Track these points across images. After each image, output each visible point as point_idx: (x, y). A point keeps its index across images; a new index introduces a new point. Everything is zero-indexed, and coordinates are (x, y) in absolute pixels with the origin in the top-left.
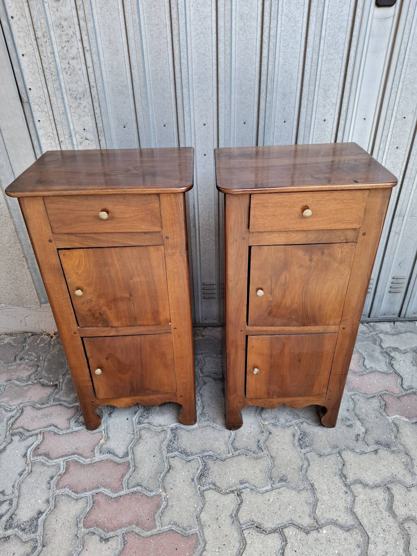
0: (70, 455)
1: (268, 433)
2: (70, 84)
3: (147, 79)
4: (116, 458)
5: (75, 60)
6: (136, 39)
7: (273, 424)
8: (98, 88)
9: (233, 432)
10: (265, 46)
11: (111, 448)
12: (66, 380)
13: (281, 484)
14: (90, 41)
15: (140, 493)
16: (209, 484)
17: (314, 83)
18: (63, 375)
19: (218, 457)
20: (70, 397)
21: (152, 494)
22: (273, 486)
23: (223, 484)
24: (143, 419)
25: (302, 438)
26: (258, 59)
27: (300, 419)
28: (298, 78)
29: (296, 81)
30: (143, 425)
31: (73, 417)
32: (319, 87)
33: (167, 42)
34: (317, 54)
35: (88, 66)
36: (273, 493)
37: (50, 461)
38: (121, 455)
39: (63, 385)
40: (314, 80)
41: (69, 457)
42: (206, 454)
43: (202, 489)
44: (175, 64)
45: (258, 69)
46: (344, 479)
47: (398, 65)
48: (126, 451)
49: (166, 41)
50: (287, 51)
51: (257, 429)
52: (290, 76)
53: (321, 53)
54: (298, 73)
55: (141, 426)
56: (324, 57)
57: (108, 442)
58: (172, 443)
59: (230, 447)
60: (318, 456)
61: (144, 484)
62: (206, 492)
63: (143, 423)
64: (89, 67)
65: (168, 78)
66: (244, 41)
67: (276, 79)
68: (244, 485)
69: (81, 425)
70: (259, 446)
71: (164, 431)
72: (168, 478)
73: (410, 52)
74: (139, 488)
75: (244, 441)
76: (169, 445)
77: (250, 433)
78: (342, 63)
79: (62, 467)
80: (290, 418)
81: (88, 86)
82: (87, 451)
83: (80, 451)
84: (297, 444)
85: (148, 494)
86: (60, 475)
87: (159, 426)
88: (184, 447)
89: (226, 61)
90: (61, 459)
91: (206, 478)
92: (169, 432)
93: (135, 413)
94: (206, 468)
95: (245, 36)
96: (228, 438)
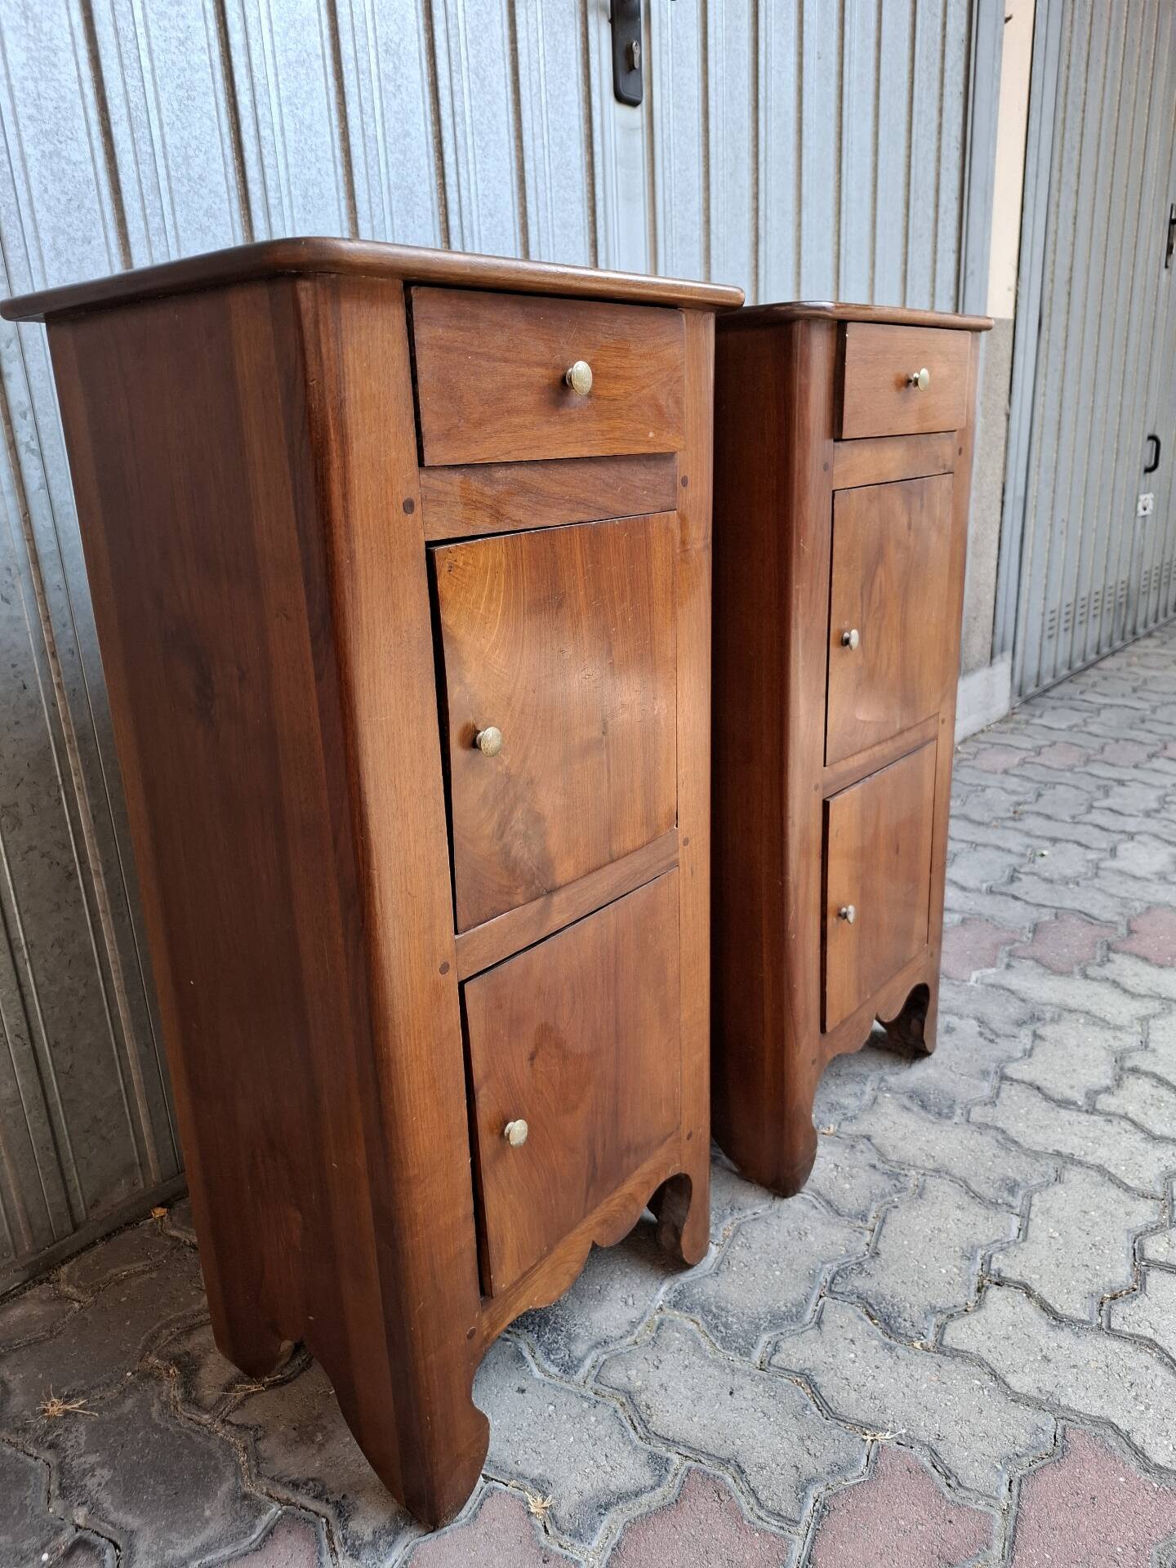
1: (865, 1140)
4: (645, 1499)
7: (846, 1120)
9: (806, 1193)
10: (447, 136)
11: (588, 1494)
12: (103, 1497)
13: (1021, 1195)
15: (839, 1495)
16: (925, 1320)
18: (62, 1499)
19: (853, 1260)
20: (207, 1521)
21: (865, 1469)
22: (1017, 1211)
23: (947, 1294)
24: (565, 1353)
25: (921, 1102)
30: (588, 1363)
31: (319, 1554)
36: (1036, 1221)
39: (114, 1517)
42: (824, 1278)
43: (930, 1345)
46: (1072, 1107)
47: (667, 233)
48: (642, 1457)
54: (514, 222)
55: (583, 1372)
56: (553, 193)
57: (557, 1492)
58: (721, 1329)
59: (844, 1221)
60: (989, 1106)
61: (811, 1467)
62: (947, 1340)
63: (581, 1360)
66: (399, 114)
68: (978, 1258)
70: (887, 1173)
71: (660, 1326)
72: (838, 1398)
75: (852, 1189)
76: (722, 1340)
77: (837, 1166)
78: (583, 213)
80: (852, 1088)
84: (931, 1116)
85: (857, 1478)
87: (634, 1327)
88: (764, 1310)
89: (370, 157)
91: (905, 1316)
92: (676, 1315)
93: (519, 1359)
94: (870, 1302)
95: (399, 100)
96: (814, 1211)
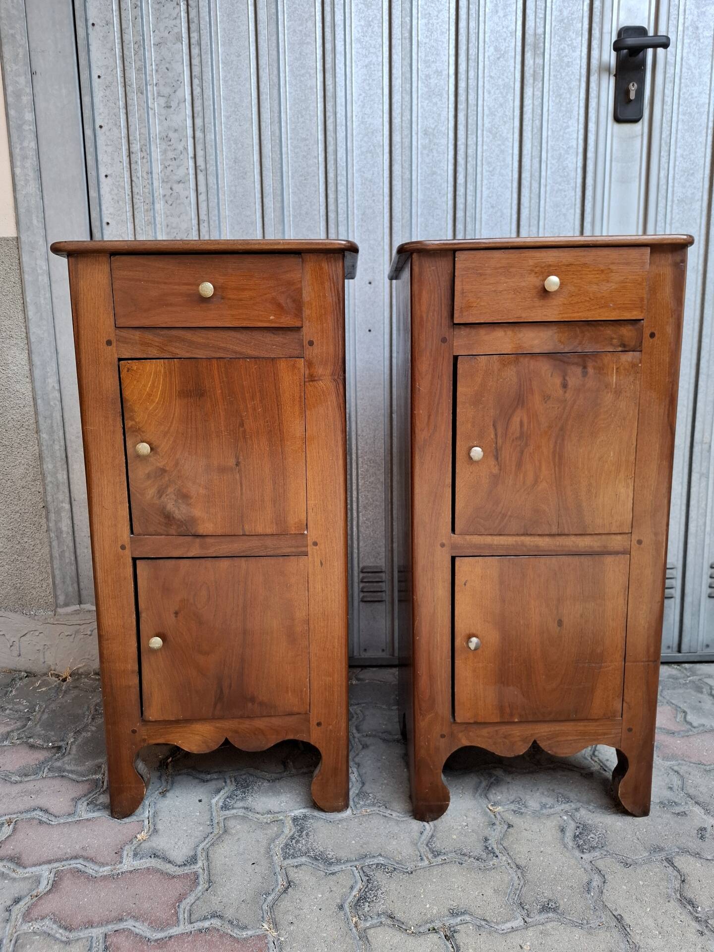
0: (67, 859)
1: (506, 827)
2: (170, 217)
3: (286, 213)
4: (168, 866)
5: (181, 185)
6: (273, 156)
7: (515, 811)
8: (211, 223)
9: (428, 825)
10: (461, 169)
11: (159, 848)
12: (80, 740)
13: (546, 916)
14: (207, 158)
15: (218, 930)
16: (379, 915)
17: (536, 222)
18: (75, 733)
19: (396, 866)
20: (84, 765)
21: (244, 934)
22: (528, 920)
23: (411, 914)
24: (233, 802)
25: (580, 833)
26: (451, 189)
27: (572, 804)
28: (511, 215)
29: (509, 221)
30: (234, 811)
31: (85, 796)
32: (544, 229)
33: (318, 164)
34: (538, 182)
35: (199, 192)
36: (530, 932)
37: (20, 870)
38: (180, 860)
39: (74, 747)
40: (537, 218)
41: (63, 863)
42: (368, 862)
43: (362, 925)
44: (329, 192)
45: (451, 203)
46: (690, 908)
47: (660, 199)
48: (192, 853)
49: (317, 162)
50: (492, 177)
51: (481, 820)
52: (499, 214)
53: (543, 181)
54: (511, 208)
55: (228, 812)
56: (548, 188)
57: (154, 838)
58: (294, 841)
59: (424, 849)
60: (622, 865)
61: (229, 914)
62: (371, 932)
63: (233, 808)
64: (201, 194)
65: (317, 213)
66: (429, 164)
67: (478, 216)
68: (459, 919)
69: (99, 809)
70: (488, 848)
71: (277, 821)
72: (285, 904)
73: (673, 183)
74: (216, 922)
75: (455, 840)
76: (287, 845)
77: (467, 825)
78: (575, 195)
79: (44, 883)
80: (550, 801)
81: (195, 222)
82: (106, 853)
83: (91, 853)
84: (571, 844)
85: (236, 933)
86: (37, 896)
87: (268, 814)
88: (322, 849)
89: (404, 189)
90: (45, 867)
91: (372, 904)
92: (289, 823)
93: (218, 791)
94: (370, 886)
95: (431, 157)
96: (419, 835)
